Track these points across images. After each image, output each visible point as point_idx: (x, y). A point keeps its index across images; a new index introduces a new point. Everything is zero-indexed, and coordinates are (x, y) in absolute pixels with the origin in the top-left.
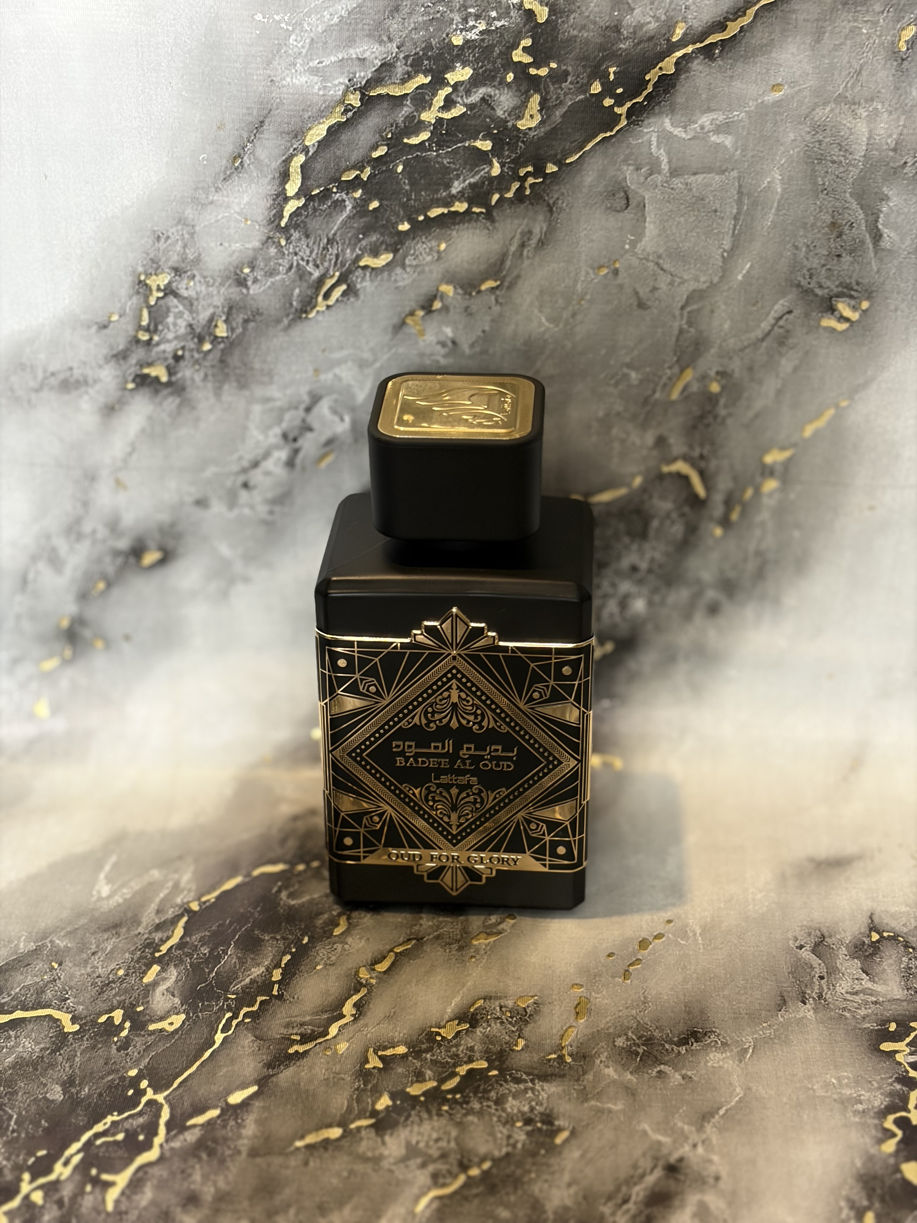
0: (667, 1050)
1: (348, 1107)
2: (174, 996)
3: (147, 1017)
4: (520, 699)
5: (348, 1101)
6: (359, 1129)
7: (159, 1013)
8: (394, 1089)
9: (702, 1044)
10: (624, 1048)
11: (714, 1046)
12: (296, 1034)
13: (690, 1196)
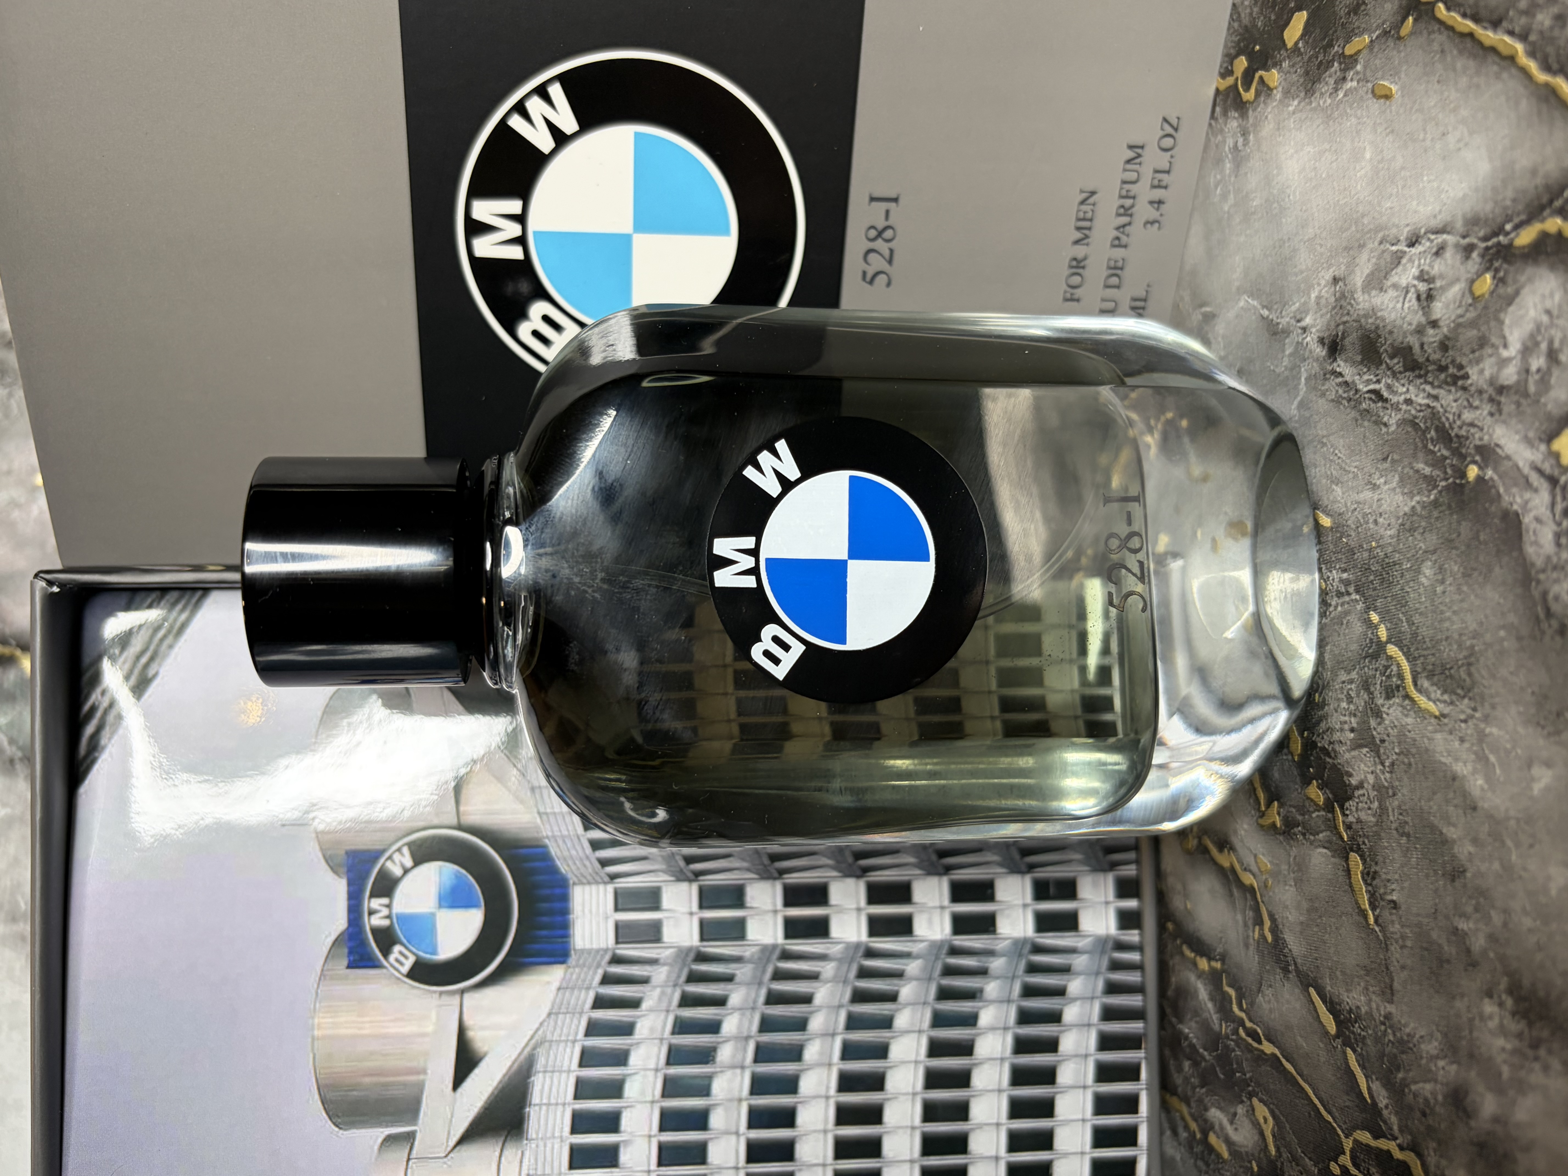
1: (1325, 848)
2: (1235, 1114)
3: (1262, 1155)
5: (1316, 847)
6: (1348, 827)
7: (1256, 1137)
8: (1298, 779)
12: (1254, 931)
13: (1360, 307)
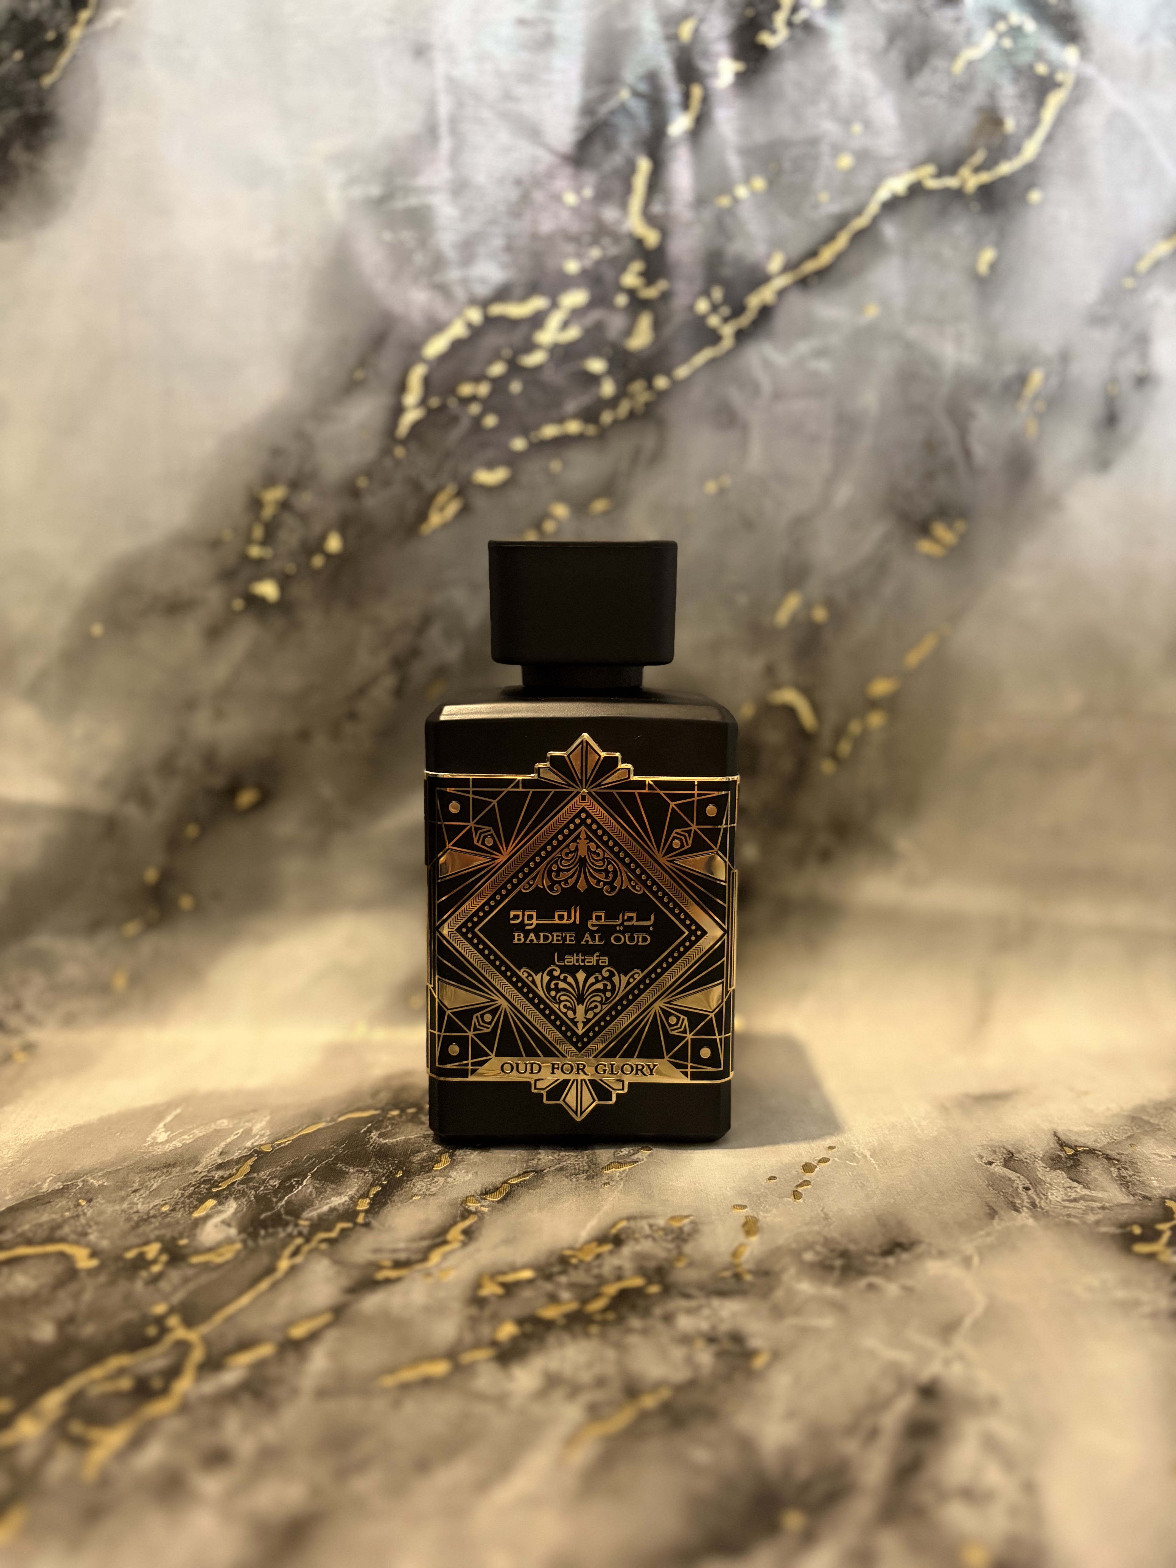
0: (871, 1263)
1: (458, 1337)
2: (229, 1227)
3: (191, 1250)
4: (659, 851)
5: (457, 1330)
6: (473, 1362)
7: (207, 1245)
8: (520, 1315)
9: (912, 1253)
10: (816, 1263)
11: (929, 1254)
12: (388, 1260)
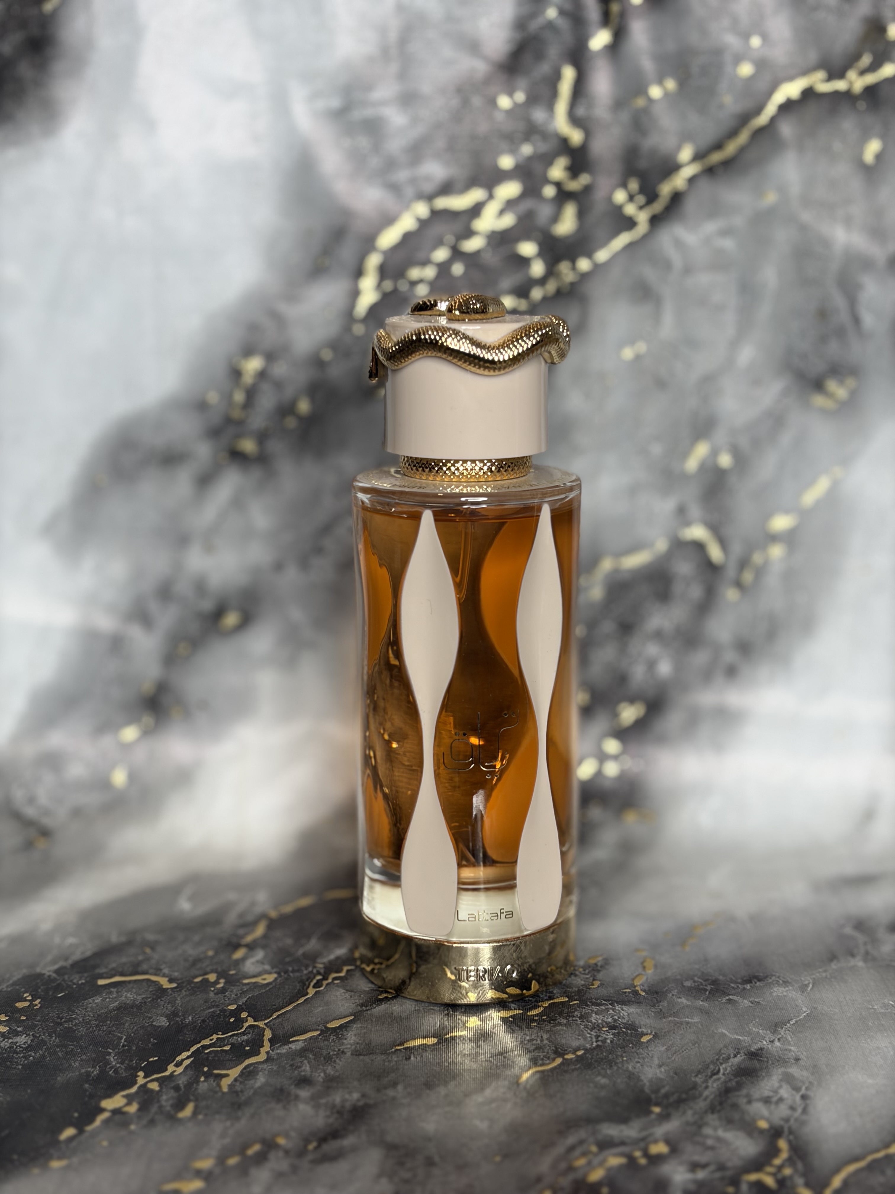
0: (733, 988)
1: (440, 1026)
3: (241, 975)
5: (440, 1021)
6: (453, 1039)
9: (764, 982)
10: (693, 987)
11: (777, 983)
13: (775, 1070)
